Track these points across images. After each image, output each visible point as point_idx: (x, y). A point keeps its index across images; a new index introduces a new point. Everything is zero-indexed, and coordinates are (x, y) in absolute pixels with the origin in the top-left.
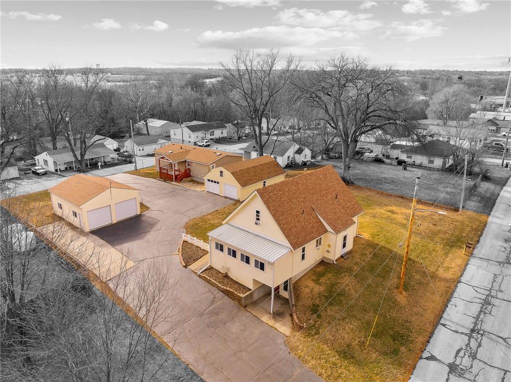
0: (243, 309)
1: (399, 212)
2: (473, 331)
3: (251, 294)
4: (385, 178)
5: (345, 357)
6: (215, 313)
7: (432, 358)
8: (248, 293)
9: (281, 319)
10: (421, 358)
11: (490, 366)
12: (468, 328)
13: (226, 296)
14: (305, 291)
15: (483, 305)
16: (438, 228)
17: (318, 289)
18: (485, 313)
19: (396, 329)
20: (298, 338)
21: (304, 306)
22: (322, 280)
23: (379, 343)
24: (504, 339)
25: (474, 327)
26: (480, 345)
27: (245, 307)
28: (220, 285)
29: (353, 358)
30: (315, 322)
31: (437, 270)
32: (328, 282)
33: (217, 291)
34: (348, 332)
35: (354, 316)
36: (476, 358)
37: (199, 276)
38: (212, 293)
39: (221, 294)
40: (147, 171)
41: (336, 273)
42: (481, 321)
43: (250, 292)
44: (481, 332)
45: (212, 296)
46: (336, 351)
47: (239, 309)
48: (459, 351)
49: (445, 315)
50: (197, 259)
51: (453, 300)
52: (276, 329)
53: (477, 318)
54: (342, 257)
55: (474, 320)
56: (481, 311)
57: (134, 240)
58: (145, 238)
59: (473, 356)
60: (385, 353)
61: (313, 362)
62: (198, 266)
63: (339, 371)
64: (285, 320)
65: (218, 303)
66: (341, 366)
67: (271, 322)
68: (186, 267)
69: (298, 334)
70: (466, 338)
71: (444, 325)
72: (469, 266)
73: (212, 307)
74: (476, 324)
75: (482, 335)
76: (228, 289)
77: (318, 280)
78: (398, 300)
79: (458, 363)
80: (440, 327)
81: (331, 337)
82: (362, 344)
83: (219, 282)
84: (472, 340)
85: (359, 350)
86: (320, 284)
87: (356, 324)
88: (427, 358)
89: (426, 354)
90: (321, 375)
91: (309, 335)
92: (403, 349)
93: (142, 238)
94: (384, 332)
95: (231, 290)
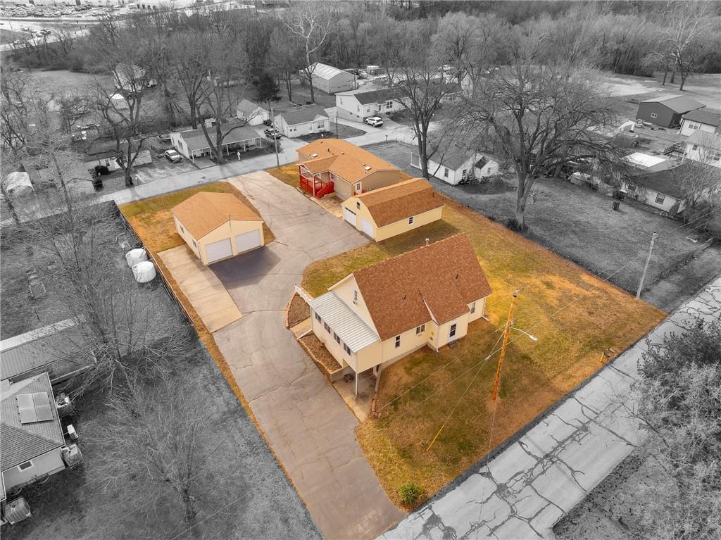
0: (330, 384)
1: (558, 286)
2: (547, 456)
3: (341, 372)
4: (577, 223)
5: (403, 456)
6: (302, 385)
7: (488, 475)
8: (338, 370)
9: (362, 403)
10: (477, 472)
11: (539, 495)
12: (543, 452)
13: (318, 369)
14: (393, 379)
15: (578, 430)
16: (592, 319)
17: (406, 379)
18: (574, 439)
19: (469, 437)
20: (370, 427)
21: (386, 395)
22: (415, 370)
23: (442, 448)
24: (573, 472)
25: (551, 452)
26: (543, 473)
27: (334, 382)
28: (314, 357)
29: (410, 457)
30: (390, 414)
31: (555, 376)
32: (420, 373)
33: (310, 361)
34: (416, 432)
35: (430, 416)
36: (530, 485)
37: (299, 342)
38: (305, 364)
39: (314, 365)
40: (290, 172)
41: (433, 364)
42: (564, 447)
43: (340, 369)
44: (554, 460)
45: (304, 367)
46: (398, 448)
47: (326, 384)
48: (519, 473)
49: (529, 433)
50: (302, 320)
51: (550, 417)
52: (353, 412)
53: (561, 444)
54: (448, 345)
55: (557, 444)
56: (571, 436)
57: (248, 284)
58: (259, 284)
59: (529, 482)
60: (444, 460)
61: (373, 454)
62: (301, 329)
63: (392, 468)
64: (366, 405)
65: (308, 375)
66: (396, 463)
67: (352, 404)
68: (288, 328)
69: (371, 422)
70: (535, 462)
71: (521, 443)
72: (597, 378)
73: (300, 379)
74: (555, 449)
75: (553, 463)
76: (320, 362)
77: (411, 369)
78: (488, 406)
79: (508, 485)
80: (516, 445)
81: (397, 433)
82: (425, 446)
83: (314, 353)
84: (540, 465)
85: (420, 452)
86: (410, 374)
87: (427, 425)
88: (483, 474)
89: (483, 470)
90: (374, 467)
91: (380, 426)
92: (465, 459)
93: (256, 283)
94: (454, 438)
95: (323, 364)
